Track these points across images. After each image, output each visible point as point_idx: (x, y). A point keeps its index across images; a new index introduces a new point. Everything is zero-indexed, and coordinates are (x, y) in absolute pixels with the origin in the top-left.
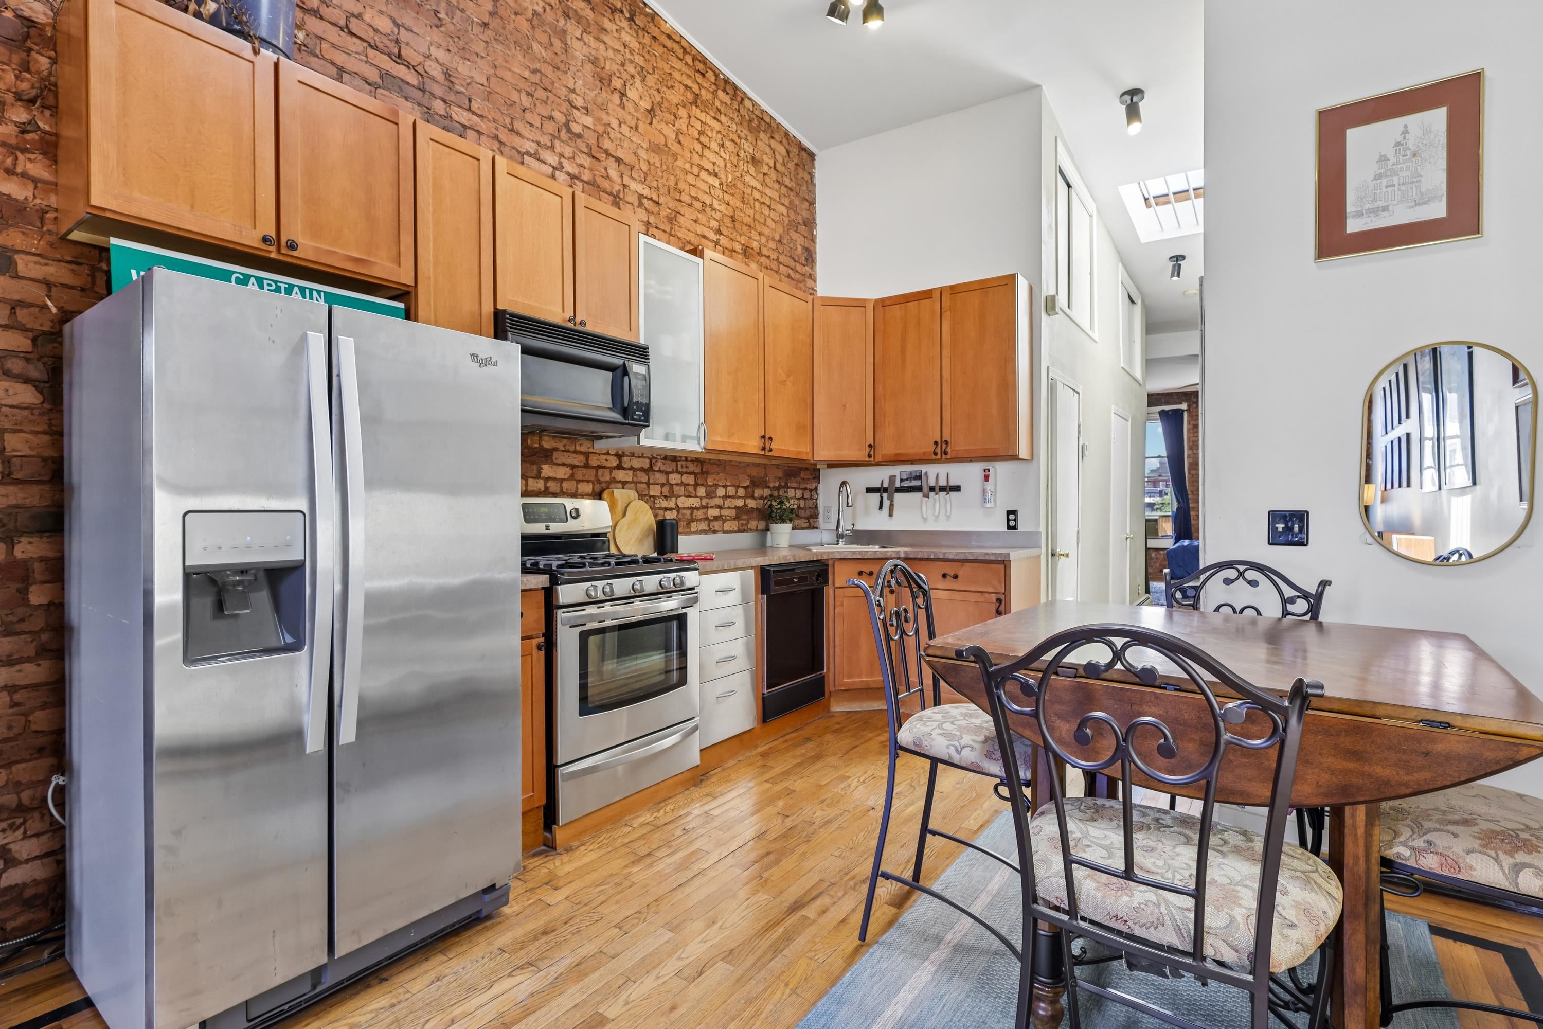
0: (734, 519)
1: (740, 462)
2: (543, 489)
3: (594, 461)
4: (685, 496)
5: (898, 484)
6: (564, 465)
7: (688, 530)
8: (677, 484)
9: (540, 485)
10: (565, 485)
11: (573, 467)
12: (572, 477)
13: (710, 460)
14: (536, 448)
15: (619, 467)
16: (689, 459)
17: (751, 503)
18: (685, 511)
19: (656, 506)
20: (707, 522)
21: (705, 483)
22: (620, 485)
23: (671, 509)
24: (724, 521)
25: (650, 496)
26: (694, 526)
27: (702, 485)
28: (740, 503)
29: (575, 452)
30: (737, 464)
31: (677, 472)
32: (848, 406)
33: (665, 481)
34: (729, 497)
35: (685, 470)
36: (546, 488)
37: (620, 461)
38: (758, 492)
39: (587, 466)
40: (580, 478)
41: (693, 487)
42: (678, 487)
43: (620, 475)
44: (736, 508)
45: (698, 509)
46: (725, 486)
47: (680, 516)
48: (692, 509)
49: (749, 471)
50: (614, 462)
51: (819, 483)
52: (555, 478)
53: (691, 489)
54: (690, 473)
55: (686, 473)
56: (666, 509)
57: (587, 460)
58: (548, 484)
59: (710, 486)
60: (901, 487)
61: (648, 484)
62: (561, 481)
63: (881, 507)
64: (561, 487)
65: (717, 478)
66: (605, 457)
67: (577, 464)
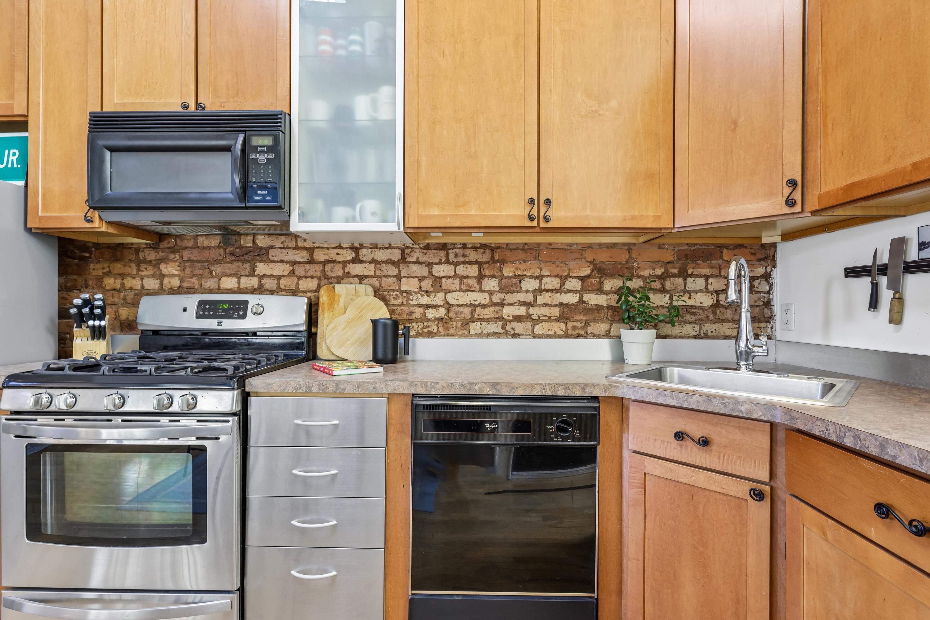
0: (558, 320)
1: (571, 245)
2: (256, 286)
3: (320, 256)
4: (461, 290)
5: (913, 255)
6: (282, 261)
7: (466, 332)
8: (448, 277)
9: (254, 282)
10: (282, 281)
11: (293, 263)
12: (292, 273)
13: (507, 244)
14: (250, 247)
15: (356, 260)
16: (469, 246)
17: (593, 299)
18: (460, 309)
19: (411, 302)
20: (500, 323)
21: (498, 274)
22: (357, 280)
23: (436, 306)
24: (535, 323)
25: (402, 292)
26: (474, 328)
27: (493, 277)
28: (572, 298)
29: (297, 248)
30: (566, 247)
31: (448, 262)
32: (742, 119)
33: (426, 274)
34: (547, 291)
35: (461, 259)
36: (261, 285)
37: (357, 255)
38: (608, 285)
39: (311, 261)
40: (303, 273)
41: (475, 280)
42: (450, 280)
43: (357, 269)
44: (561, 304)
45: (483, 306)
46: (539, 277)
47: (451, 314)
48: (473, 306)
49: (590, 255)
50: (349, 255)
51: (775, 267)
52: (272, 275)
53: (473, 282)
54: (471, 263)
55: (463, 263)
56: (427, 306)
57: (312, 255)
58: (263, 282)
59: (509, 278)
60: (920, 260)
61: (399, 278)
62: (279, 278)
63: (874, 303)
64: (279, 284)
65: (523, 266)
66: (336, 251)
67: (298, 259)
